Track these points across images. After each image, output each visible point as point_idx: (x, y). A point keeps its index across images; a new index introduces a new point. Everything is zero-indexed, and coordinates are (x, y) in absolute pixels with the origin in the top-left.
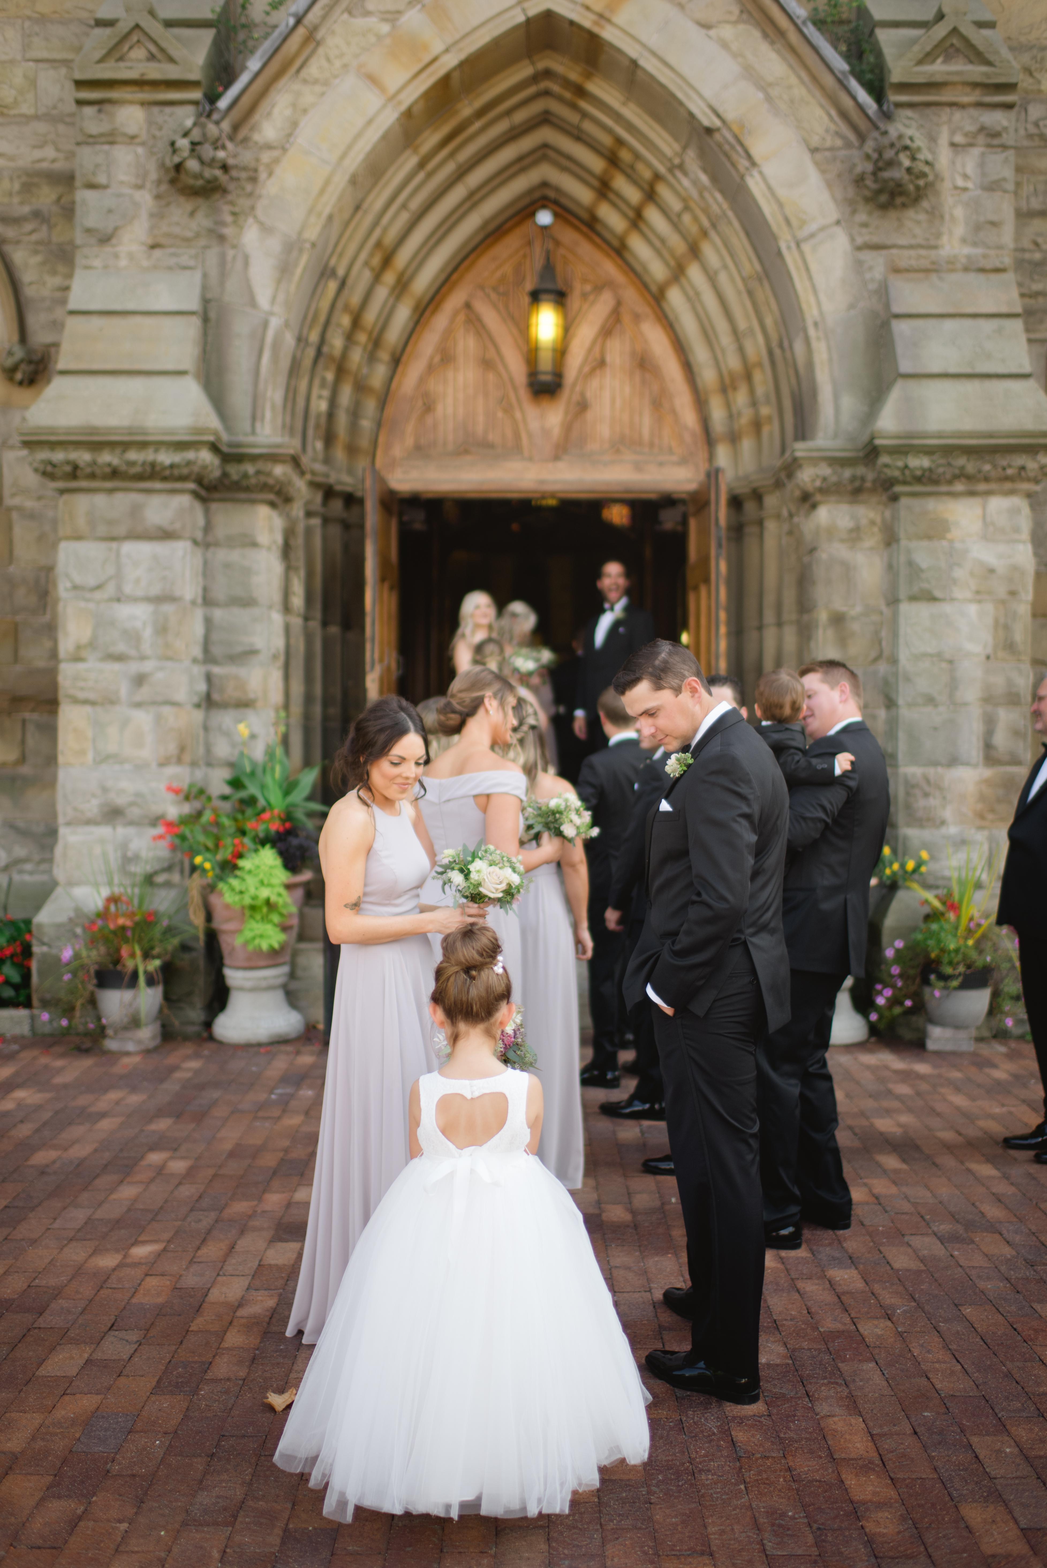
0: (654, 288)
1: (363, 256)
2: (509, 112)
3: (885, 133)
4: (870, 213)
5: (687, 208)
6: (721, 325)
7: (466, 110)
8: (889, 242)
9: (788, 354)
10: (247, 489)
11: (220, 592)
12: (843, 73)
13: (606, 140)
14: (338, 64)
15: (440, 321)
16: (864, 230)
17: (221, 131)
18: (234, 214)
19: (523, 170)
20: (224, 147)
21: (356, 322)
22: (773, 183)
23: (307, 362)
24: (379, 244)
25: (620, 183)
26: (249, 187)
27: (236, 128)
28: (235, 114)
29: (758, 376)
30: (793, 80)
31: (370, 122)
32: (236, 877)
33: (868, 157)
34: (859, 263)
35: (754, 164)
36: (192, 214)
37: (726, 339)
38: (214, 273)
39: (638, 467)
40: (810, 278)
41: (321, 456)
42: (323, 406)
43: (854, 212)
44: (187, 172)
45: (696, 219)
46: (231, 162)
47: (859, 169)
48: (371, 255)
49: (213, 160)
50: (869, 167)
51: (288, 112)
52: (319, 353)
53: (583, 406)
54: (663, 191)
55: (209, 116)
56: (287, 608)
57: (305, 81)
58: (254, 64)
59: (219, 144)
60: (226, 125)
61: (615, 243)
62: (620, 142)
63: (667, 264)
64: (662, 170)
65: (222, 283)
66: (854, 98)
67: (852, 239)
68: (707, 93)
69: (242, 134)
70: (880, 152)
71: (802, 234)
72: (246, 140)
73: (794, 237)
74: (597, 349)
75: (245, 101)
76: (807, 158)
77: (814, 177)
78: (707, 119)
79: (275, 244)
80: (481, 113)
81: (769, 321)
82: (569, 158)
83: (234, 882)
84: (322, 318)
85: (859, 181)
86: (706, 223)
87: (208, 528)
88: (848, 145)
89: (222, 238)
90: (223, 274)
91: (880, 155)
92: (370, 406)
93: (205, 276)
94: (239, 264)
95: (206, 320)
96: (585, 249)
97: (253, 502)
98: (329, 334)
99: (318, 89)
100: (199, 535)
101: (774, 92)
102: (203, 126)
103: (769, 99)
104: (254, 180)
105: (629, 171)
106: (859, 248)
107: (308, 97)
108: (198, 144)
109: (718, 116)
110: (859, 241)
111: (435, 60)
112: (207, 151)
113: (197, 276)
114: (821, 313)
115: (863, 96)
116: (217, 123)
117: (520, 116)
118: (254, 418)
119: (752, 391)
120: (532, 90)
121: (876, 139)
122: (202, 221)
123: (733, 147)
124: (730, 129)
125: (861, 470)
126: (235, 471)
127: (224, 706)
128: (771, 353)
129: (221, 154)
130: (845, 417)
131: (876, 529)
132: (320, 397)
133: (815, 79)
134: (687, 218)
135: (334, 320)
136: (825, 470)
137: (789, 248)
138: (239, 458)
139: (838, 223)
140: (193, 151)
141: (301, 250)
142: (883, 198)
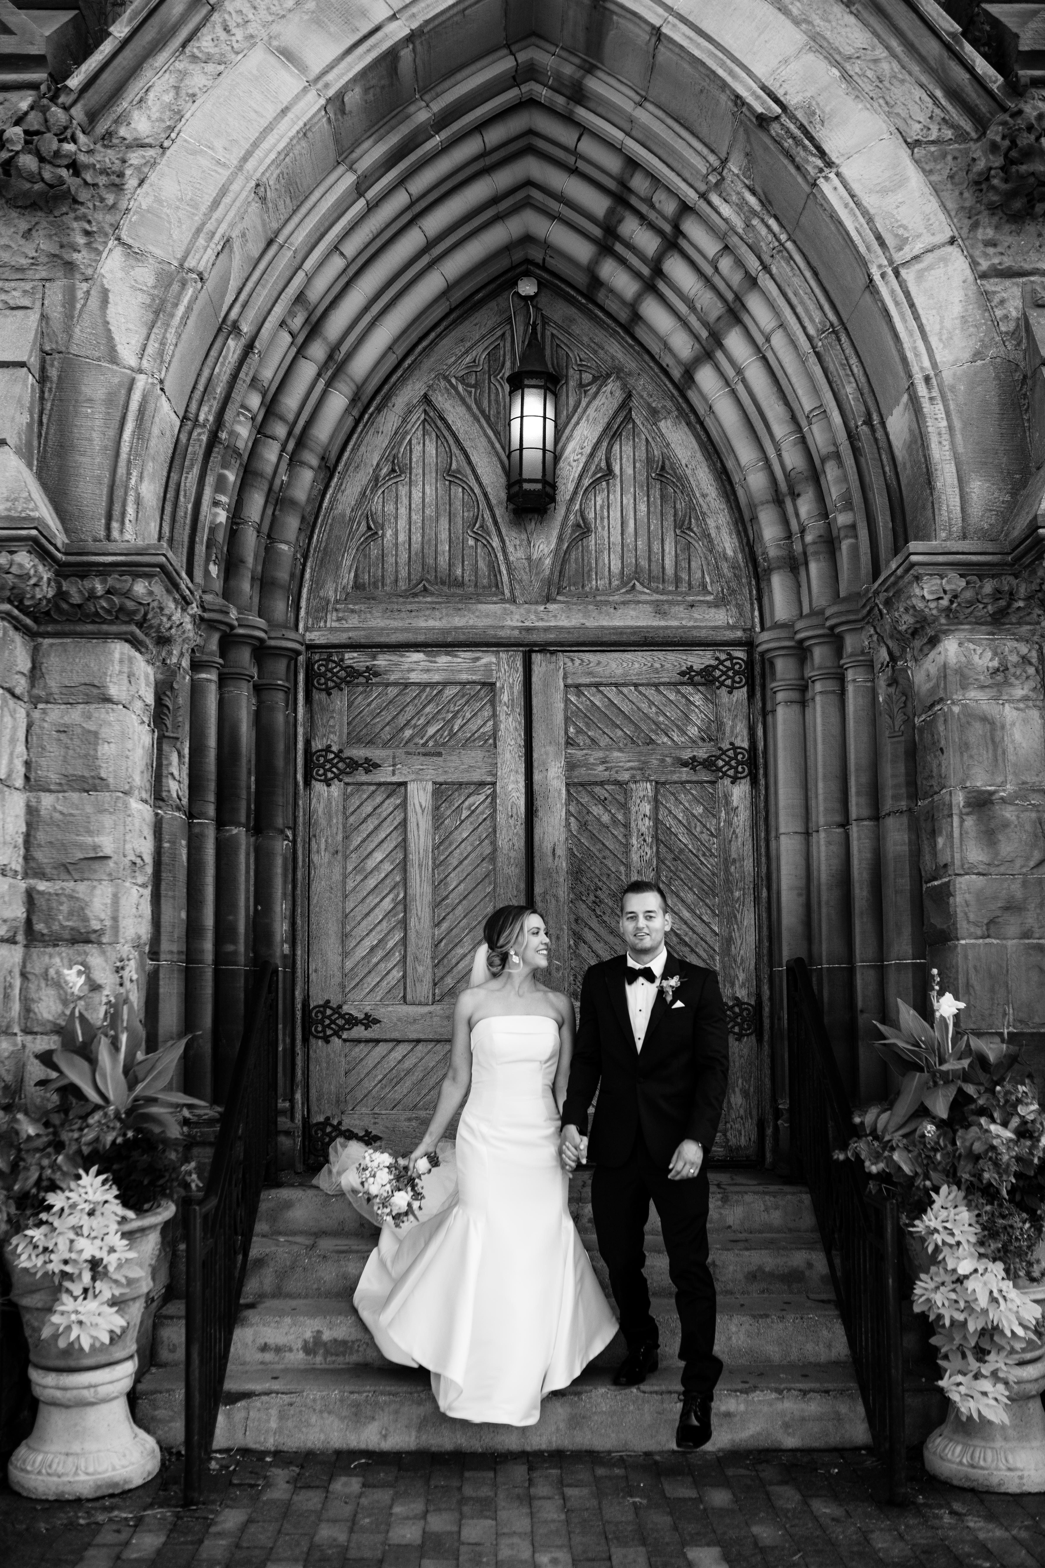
0: (677, 373)
1: (279, 311)
2: (480, 127)
3: (1020, 112)
4: (997, 228)
5: (726, 248)
6: (774, 411)
7: (422, 116)
8: (1027, 267)
9: (880, 434)
10: (95, 618)
11: (50, 771)
12: (953, 35)
13: (613, 164)
14: (239, 34)
15: (389, 421)
16: (991, 250)
17: (71, 118)
18: (87, 233)
19: (499, 218)
20: (74, 140)
21: (271, 408)
22: (856, 188)
23: (197, 449)
24: (300, 298)
25: (631, 228)
26: (110, 199)
27: (93, 117)
28: (93, 97)
29: (831, 472)
30: (880, 52)
31: (284, 111)
32: (40, 1223)
33: (994, 147)
34: (986, 295)
35: (830, 164)
36: (27, 234)
37: (781, 429)
38: (56, 313)
39: (659, 610)
40: (917, 317)
41: (218, 586)
42: (222, 517)
43: (975, 226)
44: (20, 175)
45: (739, 263)
46: (83, 158)
47: (981, 165)
48: (291, 313)
49: (57, 154)
50: (998, 161)
51: (168, 98)
52: (214, 439)
53: (583, 529)
54: (693, 229)
55: (54, 99)
56: (158, 795)
57: (194, 58)
58: (120, 30)
59: (68, 134)
60: (78, 112)
61: (623, 315)
62: (632, 164)
63: (696, 337)
64: (691, 196)
65: (68, 330)
66: (970, 69)
67: (974, 264)
68: (759, 70)
69: (101, 128)
70: (1012, 137)
71: (899, 257)
72: (108, 135)
73: (891, 262)
74: (601, 454)
75: (108, 79)
76: (904, 153)
77: (915, 179)
78: (761, 105)
79: (146, 275)
80: (442, 121)
81: (849, 390)
82: (560, 198)
83: (37, 1234)
84: (220, 389)
85: (981, 183)
86: (753, 264)
87: (35, 673)
88: (961, 136)
89: (70, 267)
90: (69, 316)
91: (1014, 143)
92: (292, 524)
93: (44, 317)
94: (94, 303)
95: (43, 379)
96: (583, 327)
97: (106, 636)
98: (229, 415)
99: (211, 68)
100: (21, 685)
101: (854, 69)
102: (44, 110)
103: (846, 77)
104: (118, 187)
105: (644, 208)
106: (984, 276)
107: (197, 79)
108: (38, 133)
109: (777, 101)
110: (984, 265)
111: (377, 29)
112: (50, 143)
113: (33, 317)
114: (934, 365)
115: (982, 66)
116: (66, 108)
117: (495, 135)
118: (109, 518)
119: (821, 497)
120: (512, 95)
121: (1004, 123)
122: (44, 243)
123: (797, 142)
124: (793, 118)
125: (1007, 582)
126: (74, 590)
127: (54, 941)
128: (852, 437)
129: (69, 147)
130: (976, 510)
131: (1031, 671)
132: (216, 504)
133: (910, 47)
134: (725, 264)
135: (236, 396)
136: (955, 582)
137: (883, 276)
138: (83, 571)
139: (952, 241)
140: (27, 142)
141: (184, 284)
142: (1018, 204)
